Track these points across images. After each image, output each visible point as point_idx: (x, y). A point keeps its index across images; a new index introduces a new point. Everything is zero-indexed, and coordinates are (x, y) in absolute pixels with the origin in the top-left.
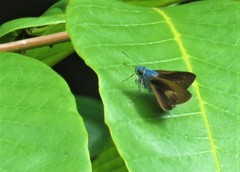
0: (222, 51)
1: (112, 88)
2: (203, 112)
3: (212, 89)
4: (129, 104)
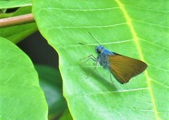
2: (150, 88)
3: (158, 68)
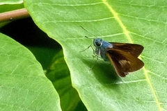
0: (156, 28)
2: (148, 80)
3: (153, 60)
4: (89, 71)
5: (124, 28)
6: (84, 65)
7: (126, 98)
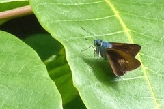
0: (154, 26)
1: (75, 57)
2: (146, 76)
3: (151, 57)
5: (124, 26)
6: (86, 64)
7: (125, 95)
